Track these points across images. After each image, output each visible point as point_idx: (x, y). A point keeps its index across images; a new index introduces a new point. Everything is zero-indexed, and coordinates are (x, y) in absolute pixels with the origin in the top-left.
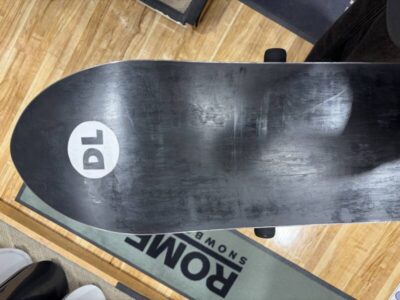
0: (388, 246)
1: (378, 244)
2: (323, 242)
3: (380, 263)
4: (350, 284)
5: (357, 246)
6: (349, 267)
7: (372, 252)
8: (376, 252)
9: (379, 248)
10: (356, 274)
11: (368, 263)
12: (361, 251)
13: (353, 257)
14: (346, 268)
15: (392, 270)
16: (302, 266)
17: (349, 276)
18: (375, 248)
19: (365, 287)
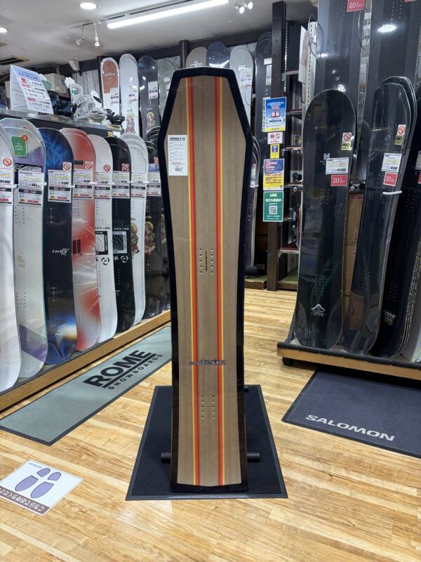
0: (105, 458)
1: (109, 452)
2: (118, 422)
3: (88, 455)
4: (72, 439)
5: (109, 440)
6: (90, 437)
7: (101, 449)
8: (100, 451)
9: (104, 453)
10: (81, 441)
11: (90, 447)
12: (103, 443)
13: (100, 439)
14: (89, 435)
15: (77, 464)
16: (99, 414)
17: (81, 437)
18: (104, 450)
19: (65, 448)
